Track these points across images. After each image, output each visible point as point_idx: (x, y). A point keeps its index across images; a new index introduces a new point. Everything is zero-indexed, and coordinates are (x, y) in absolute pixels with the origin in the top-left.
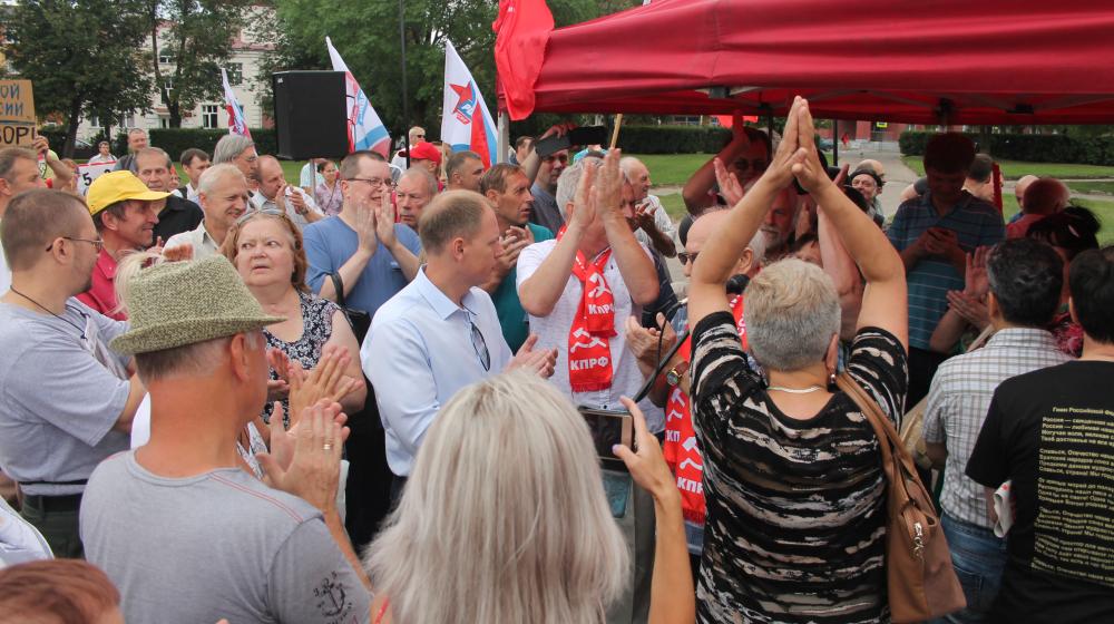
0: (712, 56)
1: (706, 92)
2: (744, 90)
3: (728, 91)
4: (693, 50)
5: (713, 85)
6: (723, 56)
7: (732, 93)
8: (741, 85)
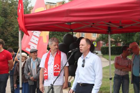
0: (67, 18)
1: (67, 24)
2: (73, 23)
3: (70, 23)
4: (63, 17)
5: (68, 22)
6: (69, 18)
7: (71, 24)
8: (72, 22)
